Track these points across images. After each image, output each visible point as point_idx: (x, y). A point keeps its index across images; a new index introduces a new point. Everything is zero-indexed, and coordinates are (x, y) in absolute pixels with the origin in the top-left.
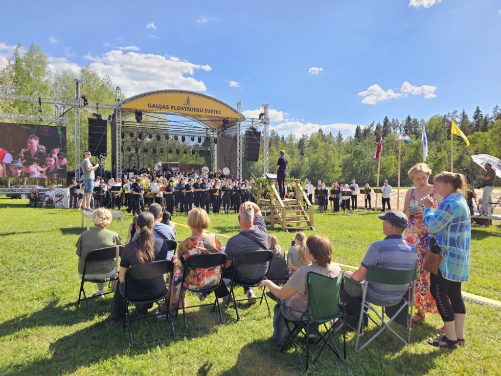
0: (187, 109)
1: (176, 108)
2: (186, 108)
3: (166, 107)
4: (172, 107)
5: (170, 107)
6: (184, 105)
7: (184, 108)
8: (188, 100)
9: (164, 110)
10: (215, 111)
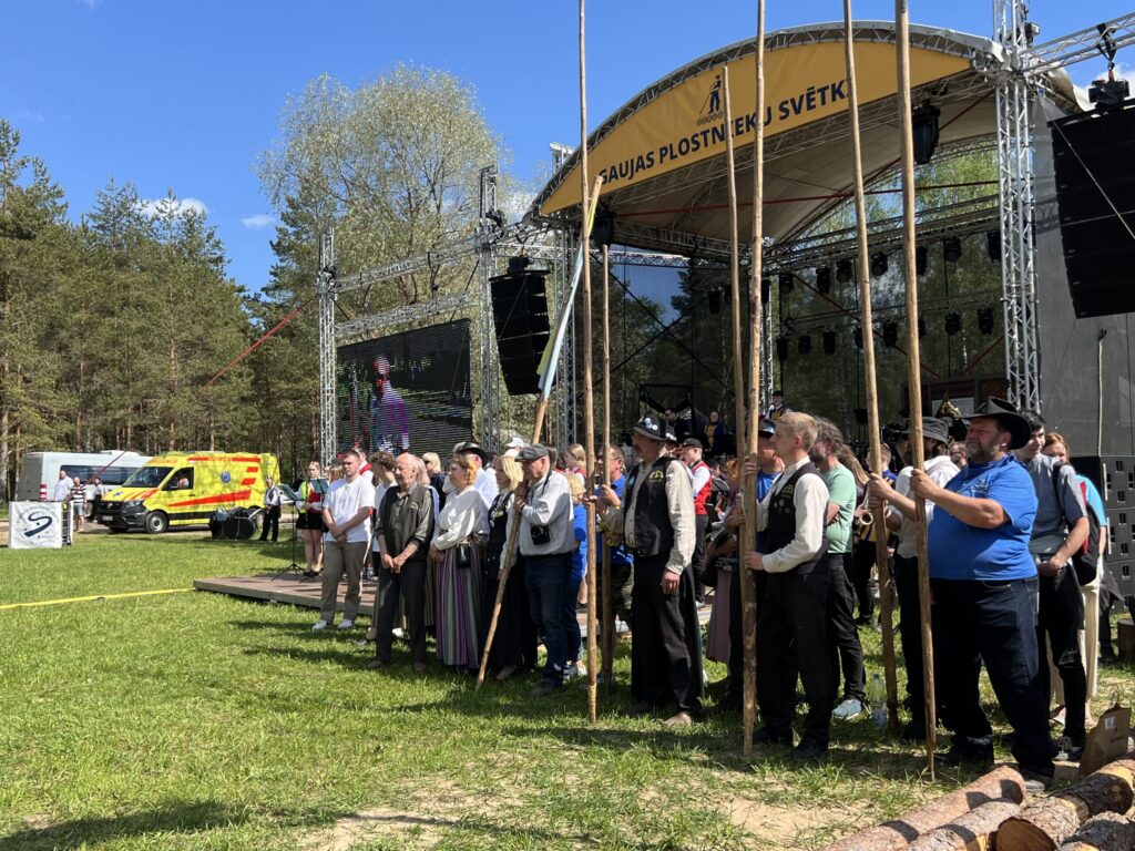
0: (709, 135)
1: (676, 152)
2: (704, 133)
3: (647, 163)
4: (664, 151)
5: (656, 157)
6: (700, 122)
7: (700, 139)
8: (715, 95)
9: (641, 176)
10: (822, 91)
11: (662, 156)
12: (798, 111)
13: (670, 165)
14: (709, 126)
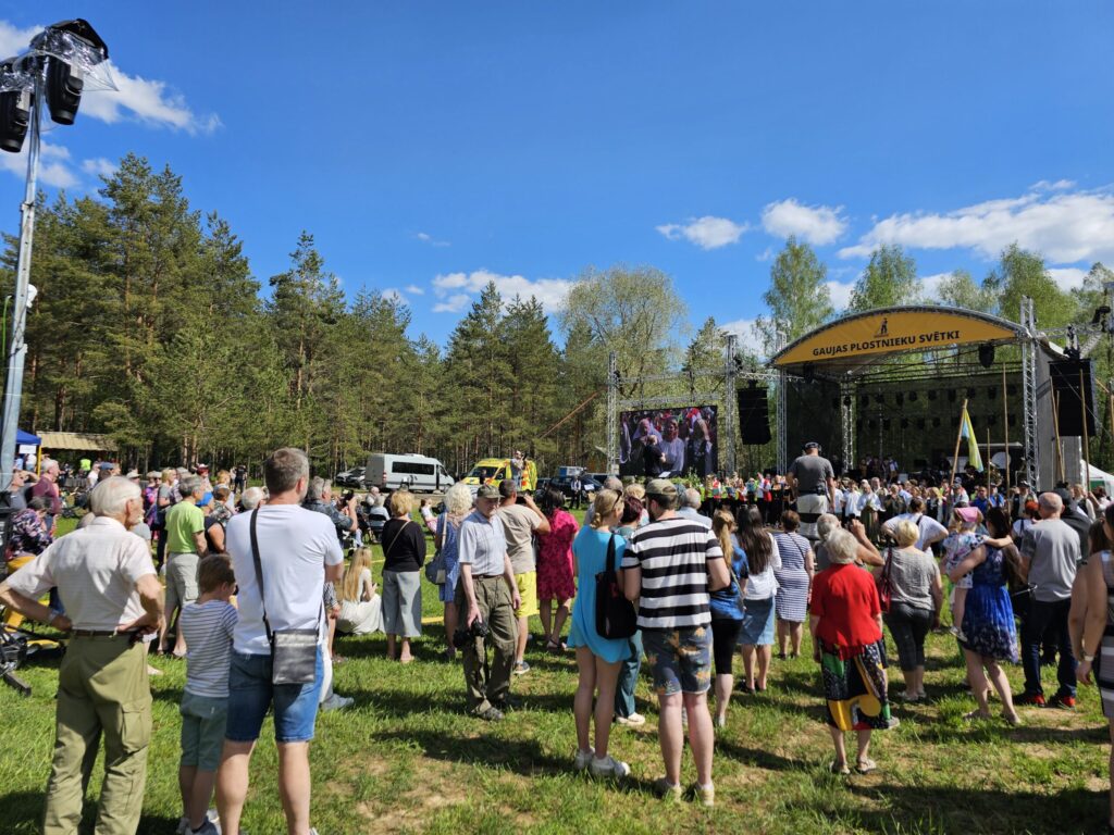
0: (881, 343)
1: (860, 346)
2: (878, 342)
3: (843, 349)
4: (853, 346)
5: (849, 347)
7: (876, 344)
8: (884, 327)
9: (838, 355)
10: (943, 334)
11: (852, 348)
12: (929, 340)
13: (855, 352)
14: (882, 339)
